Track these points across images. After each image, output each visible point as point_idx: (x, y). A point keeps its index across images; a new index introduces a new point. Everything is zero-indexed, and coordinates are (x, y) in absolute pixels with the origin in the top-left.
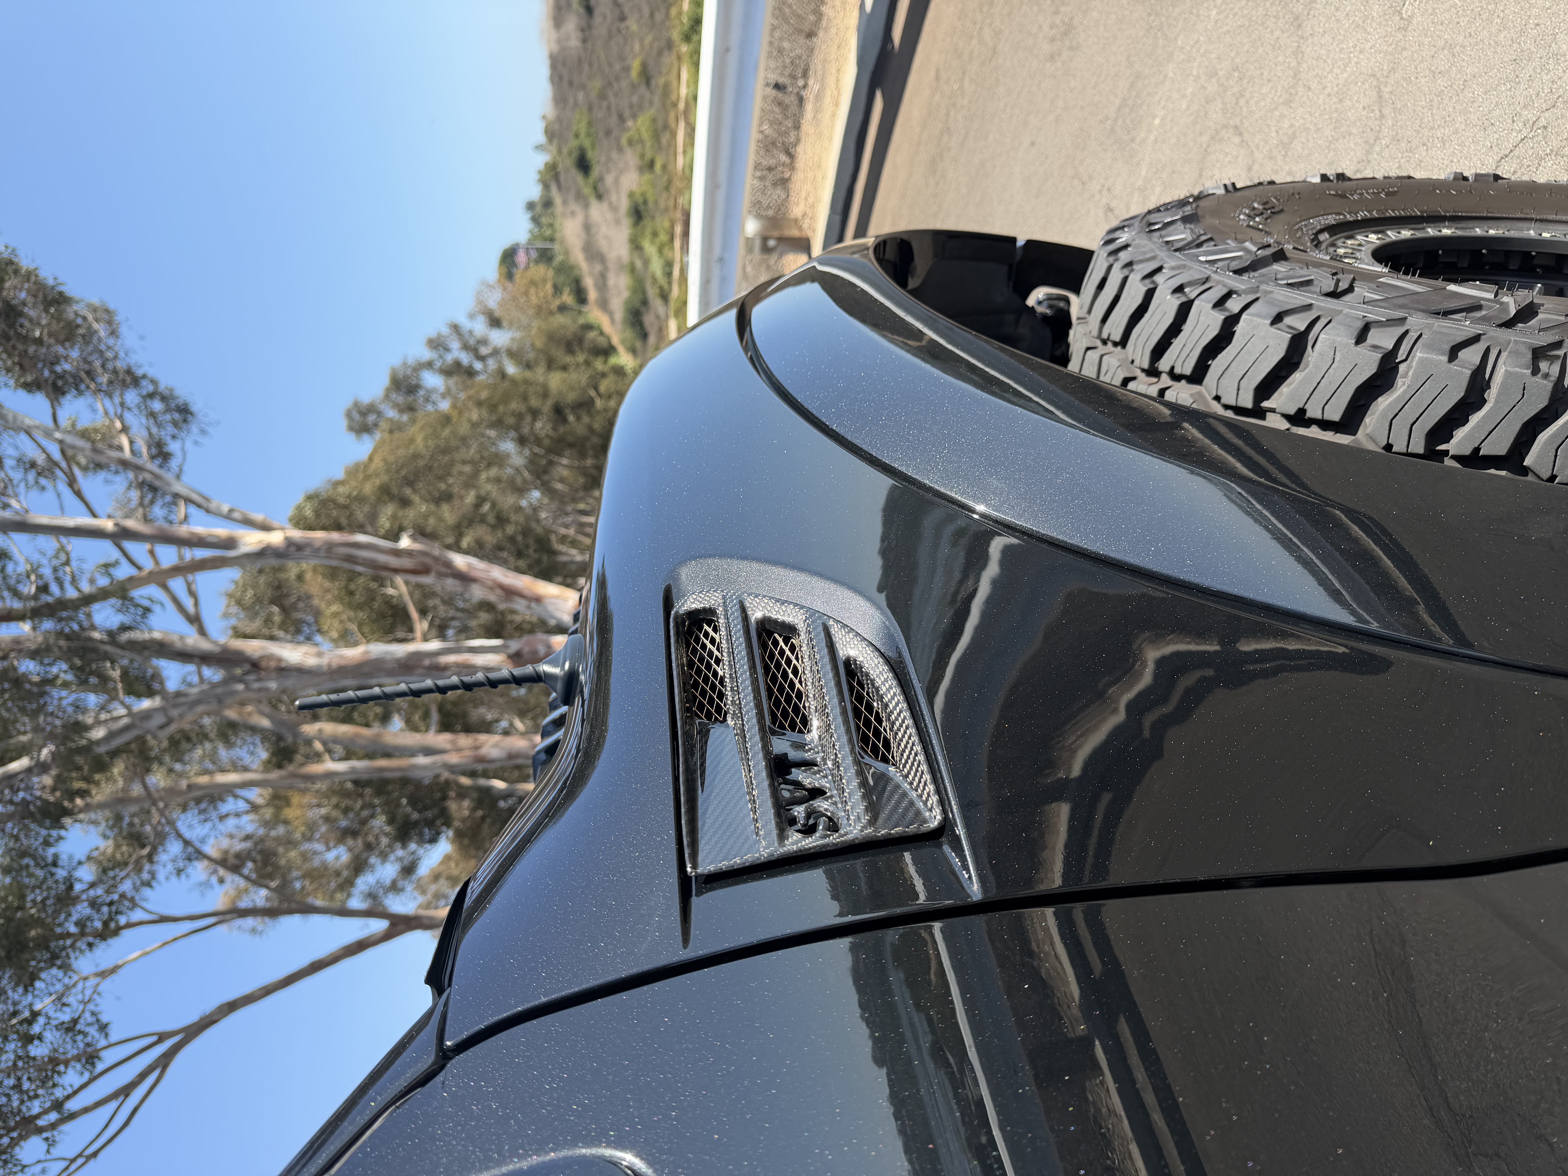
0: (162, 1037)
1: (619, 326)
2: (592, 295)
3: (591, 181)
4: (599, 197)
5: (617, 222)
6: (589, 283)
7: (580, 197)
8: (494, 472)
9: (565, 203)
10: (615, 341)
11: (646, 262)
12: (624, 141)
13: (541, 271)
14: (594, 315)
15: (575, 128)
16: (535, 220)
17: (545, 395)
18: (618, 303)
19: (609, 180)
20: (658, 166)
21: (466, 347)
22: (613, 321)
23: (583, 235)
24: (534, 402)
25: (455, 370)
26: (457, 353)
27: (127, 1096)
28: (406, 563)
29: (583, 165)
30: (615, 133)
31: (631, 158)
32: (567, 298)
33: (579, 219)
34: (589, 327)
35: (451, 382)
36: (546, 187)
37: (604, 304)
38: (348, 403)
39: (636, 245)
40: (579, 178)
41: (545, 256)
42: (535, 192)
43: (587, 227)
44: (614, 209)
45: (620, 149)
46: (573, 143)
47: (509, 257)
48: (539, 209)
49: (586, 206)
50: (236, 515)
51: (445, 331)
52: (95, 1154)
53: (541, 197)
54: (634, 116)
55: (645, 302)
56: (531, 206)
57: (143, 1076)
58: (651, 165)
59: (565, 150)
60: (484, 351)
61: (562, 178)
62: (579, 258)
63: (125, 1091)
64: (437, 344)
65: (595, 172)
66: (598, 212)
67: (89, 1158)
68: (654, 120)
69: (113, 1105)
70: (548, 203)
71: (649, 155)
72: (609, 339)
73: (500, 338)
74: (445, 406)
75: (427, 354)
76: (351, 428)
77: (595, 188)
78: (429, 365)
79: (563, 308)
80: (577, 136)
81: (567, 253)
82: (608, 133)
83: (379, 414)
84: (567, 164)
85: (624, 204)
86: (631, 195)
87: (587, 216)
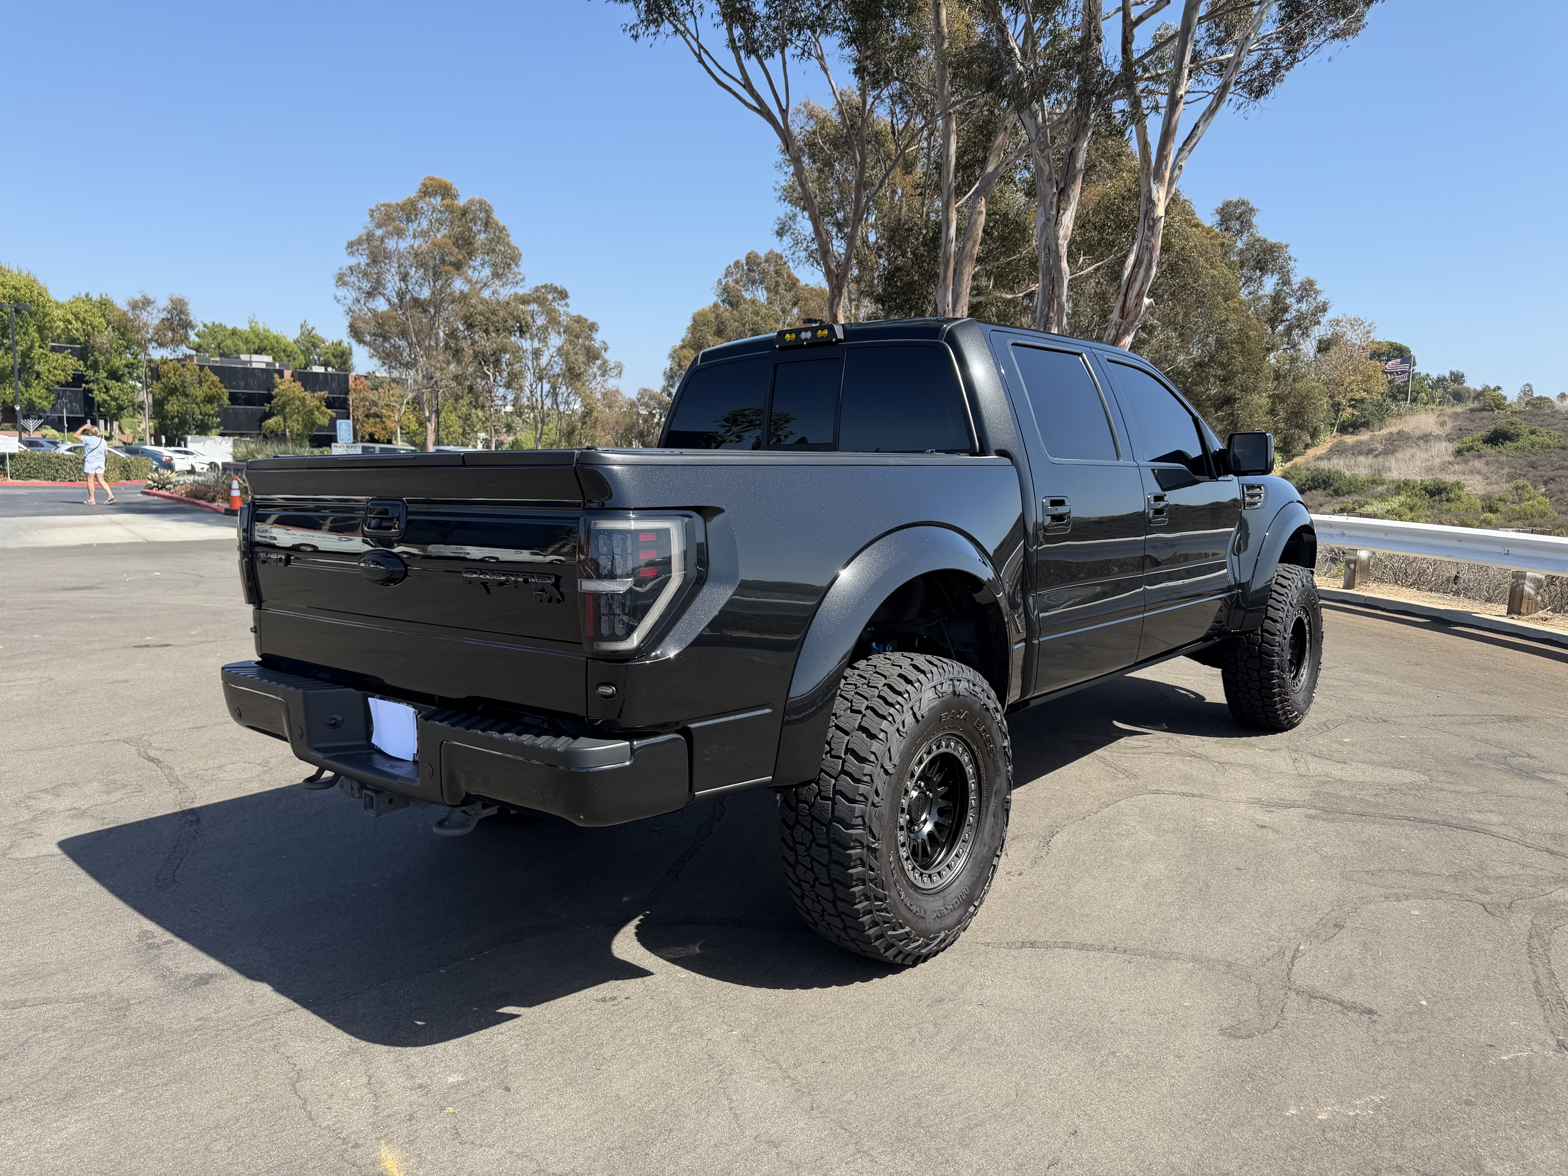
0: (784, 112)
1: (1312, 465)
2: (1349, 439)
3: (1480, 445)
4: (1459, 452)
5: (1429, 470)
6: (1364, 436)
7: (1461, 432)
8: (1176, 342)
9: (1456, 416)
10: (1298, 460)
11: (1382, 497)
12: (1521, 482)
13: (1380, 386)
14: (1328, 440)
15: (1544, 430)
16: (1441, 380)
17: (1245, 389)
18: (1338, 464)
19: (1478, 464)
20: (1491, 516)
21: (1301, 317)
22: (1320, 458)
23: (1418, 433)
24: (1239, 379)
25: (1278, 305)
26: (1295, 308)
27: (744, 86)
28: (1131, 302)
29: (1497, 438)
30: (1532, 473)
31: (1502, 488)
32: (1347, 414)
33: (1437, 431)
34: (1314, 434)
35: (1267, 301)
36: (1478, 395)
37: (1338, 450)
38: (1253, 204)
39: (1400, 487)
40: (1484, 433)
41: (1397, 393)
42: (1473, 383)
43: (1426, 438)
44: (1444, 467)
45: (1511, 477)
46: (1524, 429)
47: (1401, 353)
48: (1454, 386)
49: (1449, 439)
50: (1177, 172)
51: (1321, 298)
52: (701, 61)
53: (1468, 389)
54: (1549, 495)
55: (1337, 493)
56: (1457, 378)
57: (757, 97)
58: (1492, 510)
59: (1515, 419)
60: (1296, 332)
61: (1485, 414)
62: (1393, 427)
63: (748, 85)
64: (1308, 288)
65: (1487, 449)
66: (1443, 450)
67: (699, 56)
68: (1543, 515)
69: (739, 77)
70: (1458, 397)
71: (1501, 506)
72: (1300, 454)
73: (1308, 348)
74: (1244, 294)
75: (1296, 280)
76: (1228, 204)
77: (1470, 449)
78: (1286, 282)
79: (1337, 408)
80: (1532, 433)
81: (1400, 415)
82: (1532, 465)
83: (1240, 232)
84: (1501, 421)
85: (1449, 478)
86: (1458, 485)
87: (1438, 438)
